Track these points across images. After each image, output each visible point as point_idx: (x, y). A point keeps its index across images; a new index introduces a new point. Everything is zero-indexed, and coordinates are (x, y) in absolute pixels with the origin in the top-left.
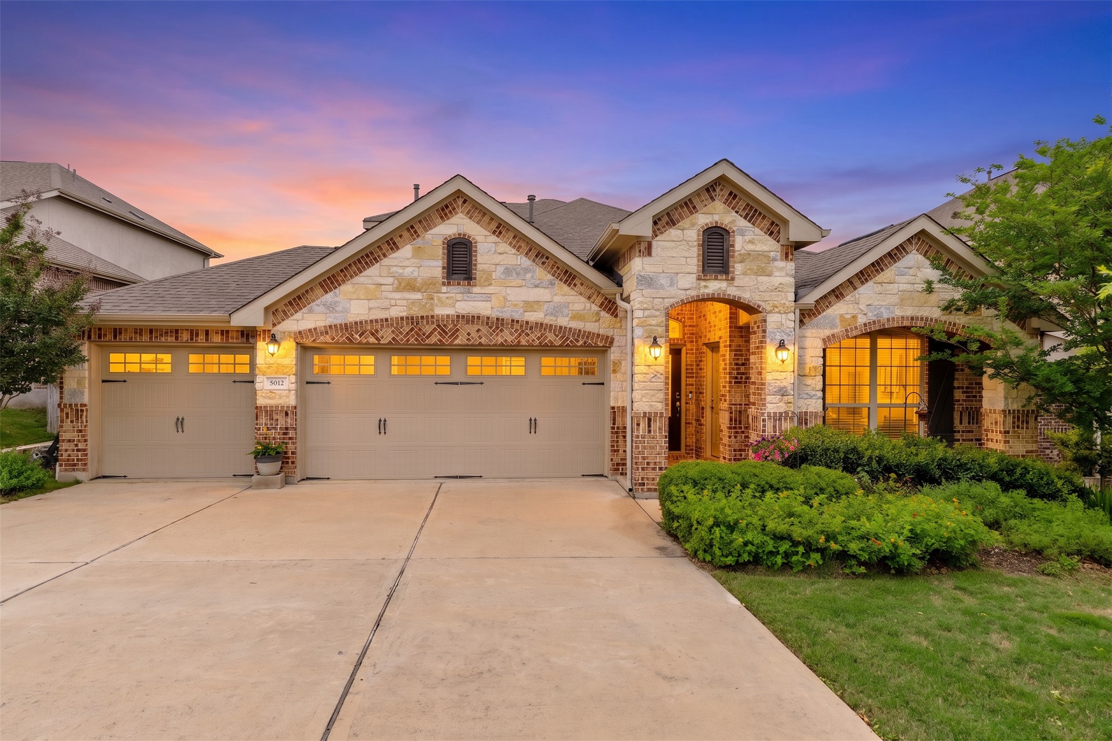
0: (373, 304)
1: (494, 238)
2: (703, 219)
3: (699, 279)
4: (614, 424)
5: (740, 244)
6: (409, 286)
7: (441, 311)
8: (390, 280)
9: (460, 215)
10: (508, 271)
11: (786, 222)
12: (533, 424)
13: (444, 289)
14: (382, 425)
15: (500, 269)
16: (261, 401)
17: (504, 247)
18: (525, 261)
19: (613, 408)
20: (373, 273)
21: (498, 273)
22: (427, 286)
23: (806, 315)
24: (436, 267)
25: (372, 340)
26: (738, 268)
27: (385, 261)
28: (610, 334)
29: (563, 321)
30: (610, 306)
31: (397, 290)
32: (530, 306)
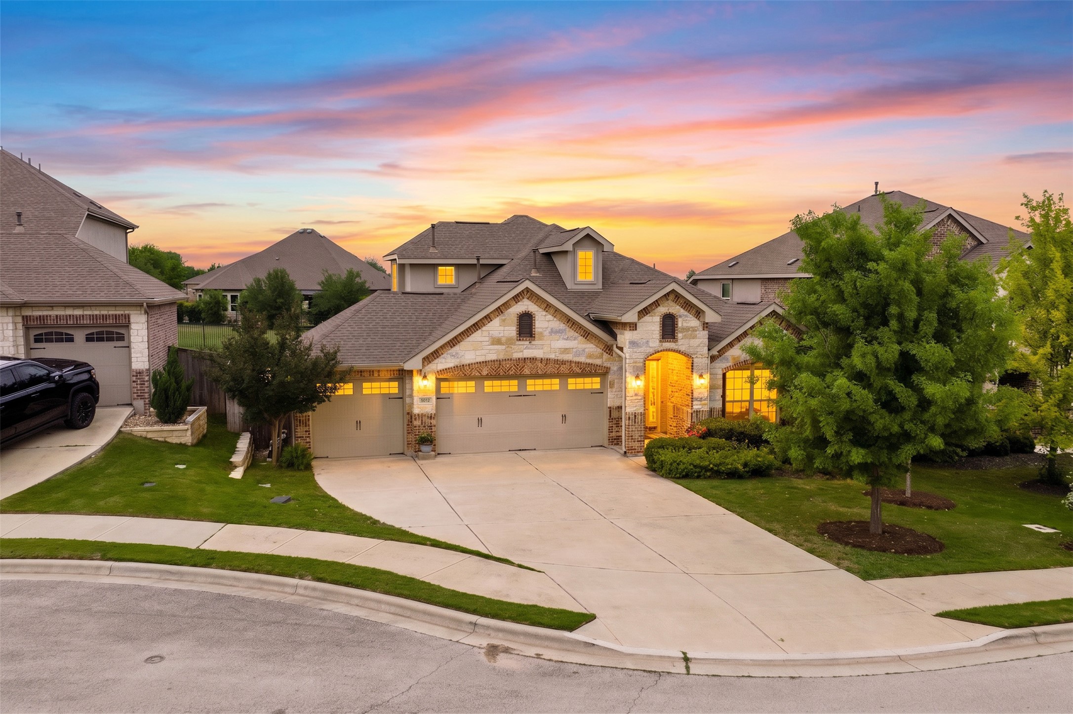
0: (478, 353)
1: (544, 313)
2: (663, 310)
3: (660, 341)
4: (610, 417)
5: (680, 323)
6: (497, 341)
7: (516, 355)
8: (487, 339)
9: (525, 300)
10: (553, 332)
11: (703, 312)
12: (564, 417)
13: (518, 343)
14: (480, 421)
15: (549, 330)
16: (416, 411)
17: (550, 317)
18: (562, 326)
19: (610, 408)
20: (477, 336)
21: (546, 333)
22: (509, 342)
23: (713, 359)
24: (512, 331)
25: (477, 374)
26: (680, 335)
27: (484, 328)
28: (608, 366)
29: (582, 359)
30: (608, 349)
31: (493, 344)
32: (566, 351)
